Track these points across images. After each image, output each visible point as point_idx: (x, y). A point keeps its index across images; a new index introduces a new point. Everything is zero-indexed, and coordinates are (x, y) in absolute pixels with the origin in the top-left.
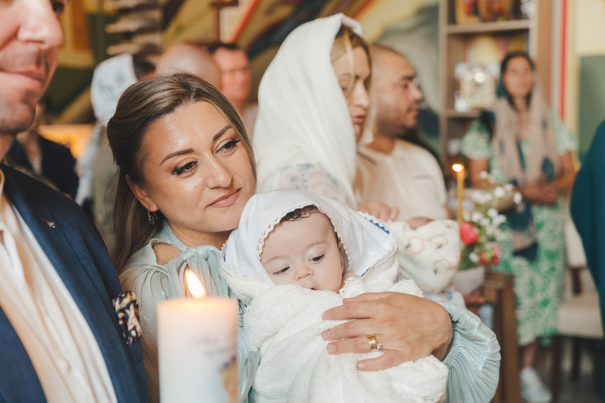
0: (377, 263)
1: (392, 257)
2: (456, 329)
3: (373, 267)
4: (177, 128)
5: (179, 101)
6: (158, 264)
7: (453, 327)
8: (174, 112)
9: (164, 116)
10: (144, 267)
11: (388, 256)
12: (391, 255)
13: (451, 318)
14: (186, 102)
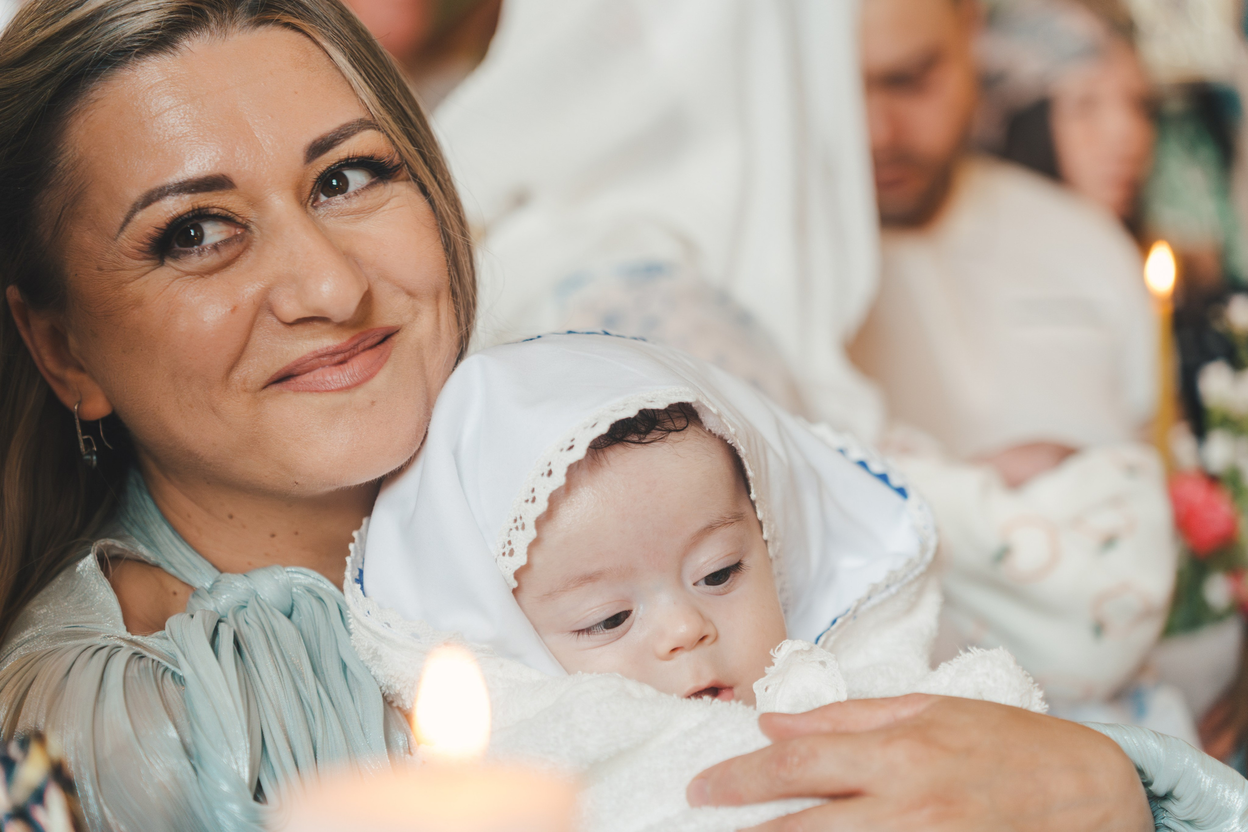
0: (869, 598)
1: (917, 578)
2: (1165, 821)
3: (853, 609)
4: (180, 105)
5: (195, 14)
6: (128, 630)
7: (1155, 818)
8: (177, 53)
9: (138, 62)
10: (86, 642)
11: (905, 576)
12: (917, 572)
13: (1147, 784)
14: (221, 23)
